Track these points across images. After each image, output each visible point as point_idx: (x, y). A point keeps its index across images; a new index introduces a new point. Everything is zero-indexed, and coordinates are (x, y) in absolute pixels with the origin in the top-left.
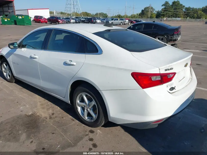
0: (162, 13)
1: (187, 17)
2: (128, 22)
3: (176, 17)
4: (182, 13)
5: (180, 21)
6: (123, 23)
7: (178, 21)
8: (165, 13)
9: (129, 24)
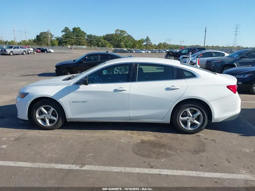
0: (64, 40)
1: (90, 45)
2: (33, 51)
3: (80, 45)
4: (85, 41)
5: (86, 49)
6: (27, 52)
7: (84, 49)
8: (67, 40)
9: (35, 53)
